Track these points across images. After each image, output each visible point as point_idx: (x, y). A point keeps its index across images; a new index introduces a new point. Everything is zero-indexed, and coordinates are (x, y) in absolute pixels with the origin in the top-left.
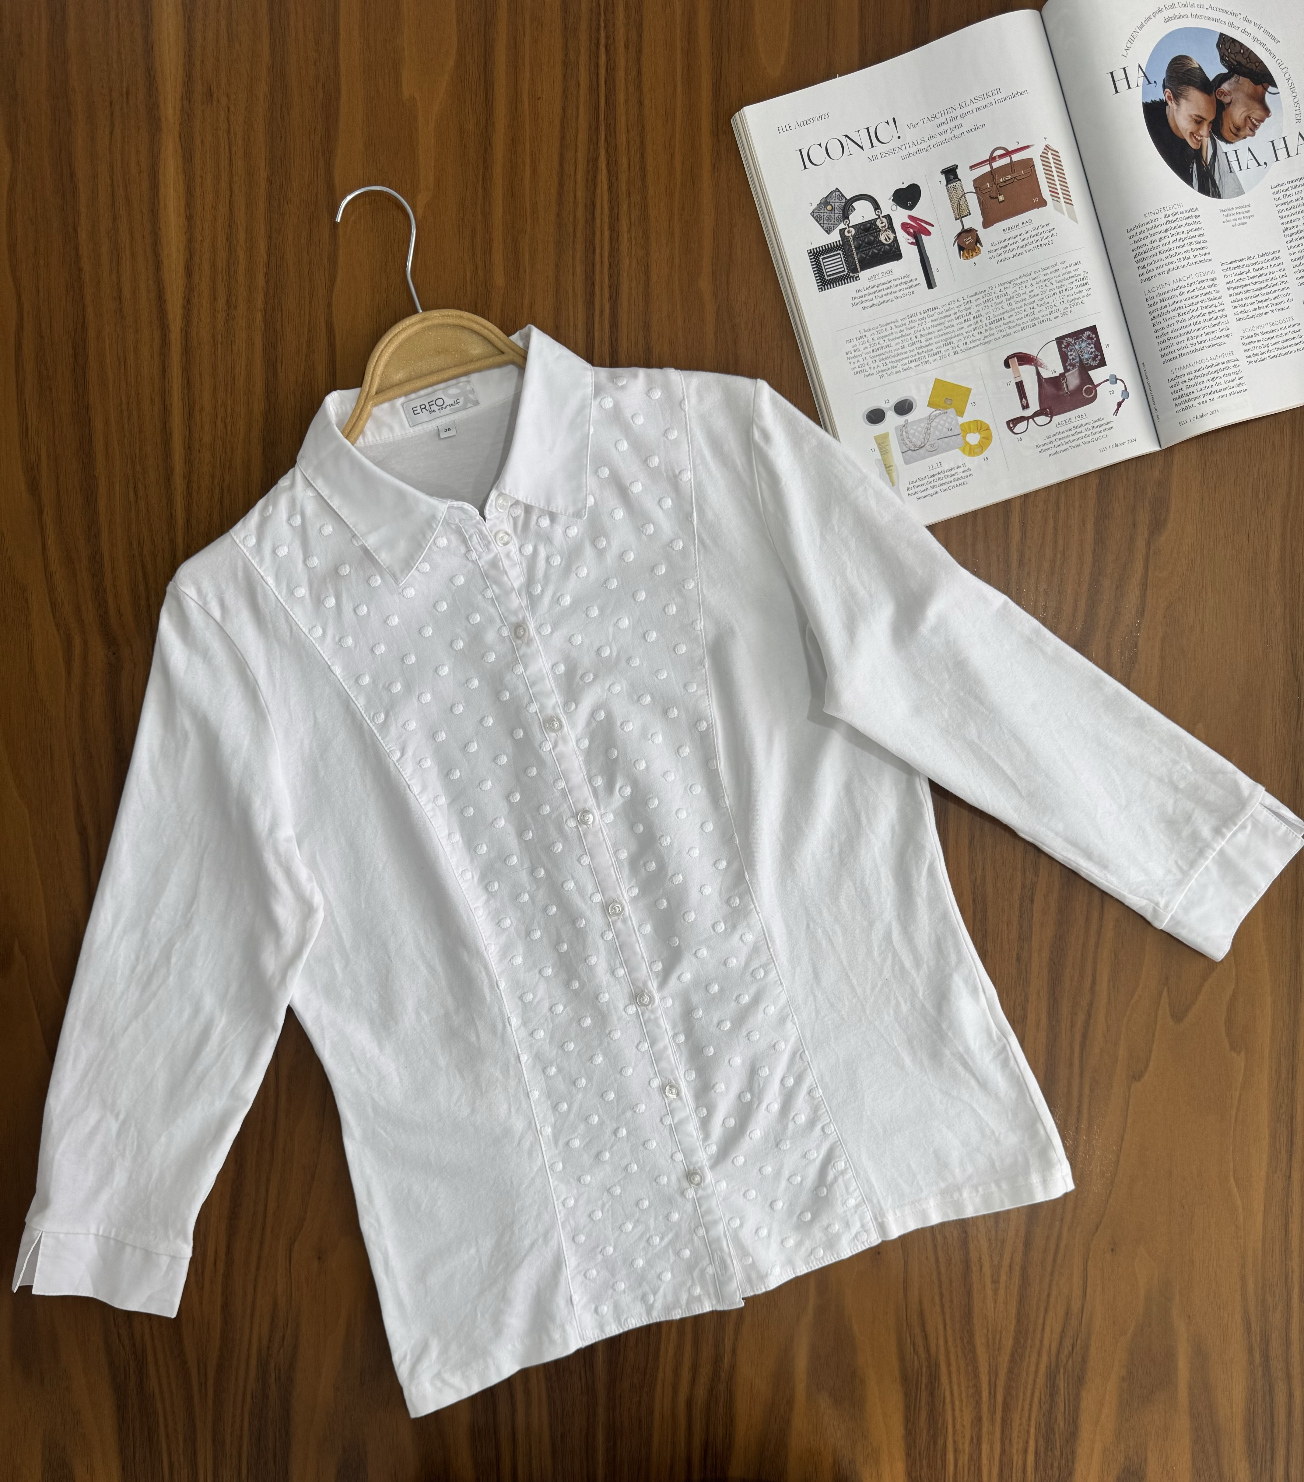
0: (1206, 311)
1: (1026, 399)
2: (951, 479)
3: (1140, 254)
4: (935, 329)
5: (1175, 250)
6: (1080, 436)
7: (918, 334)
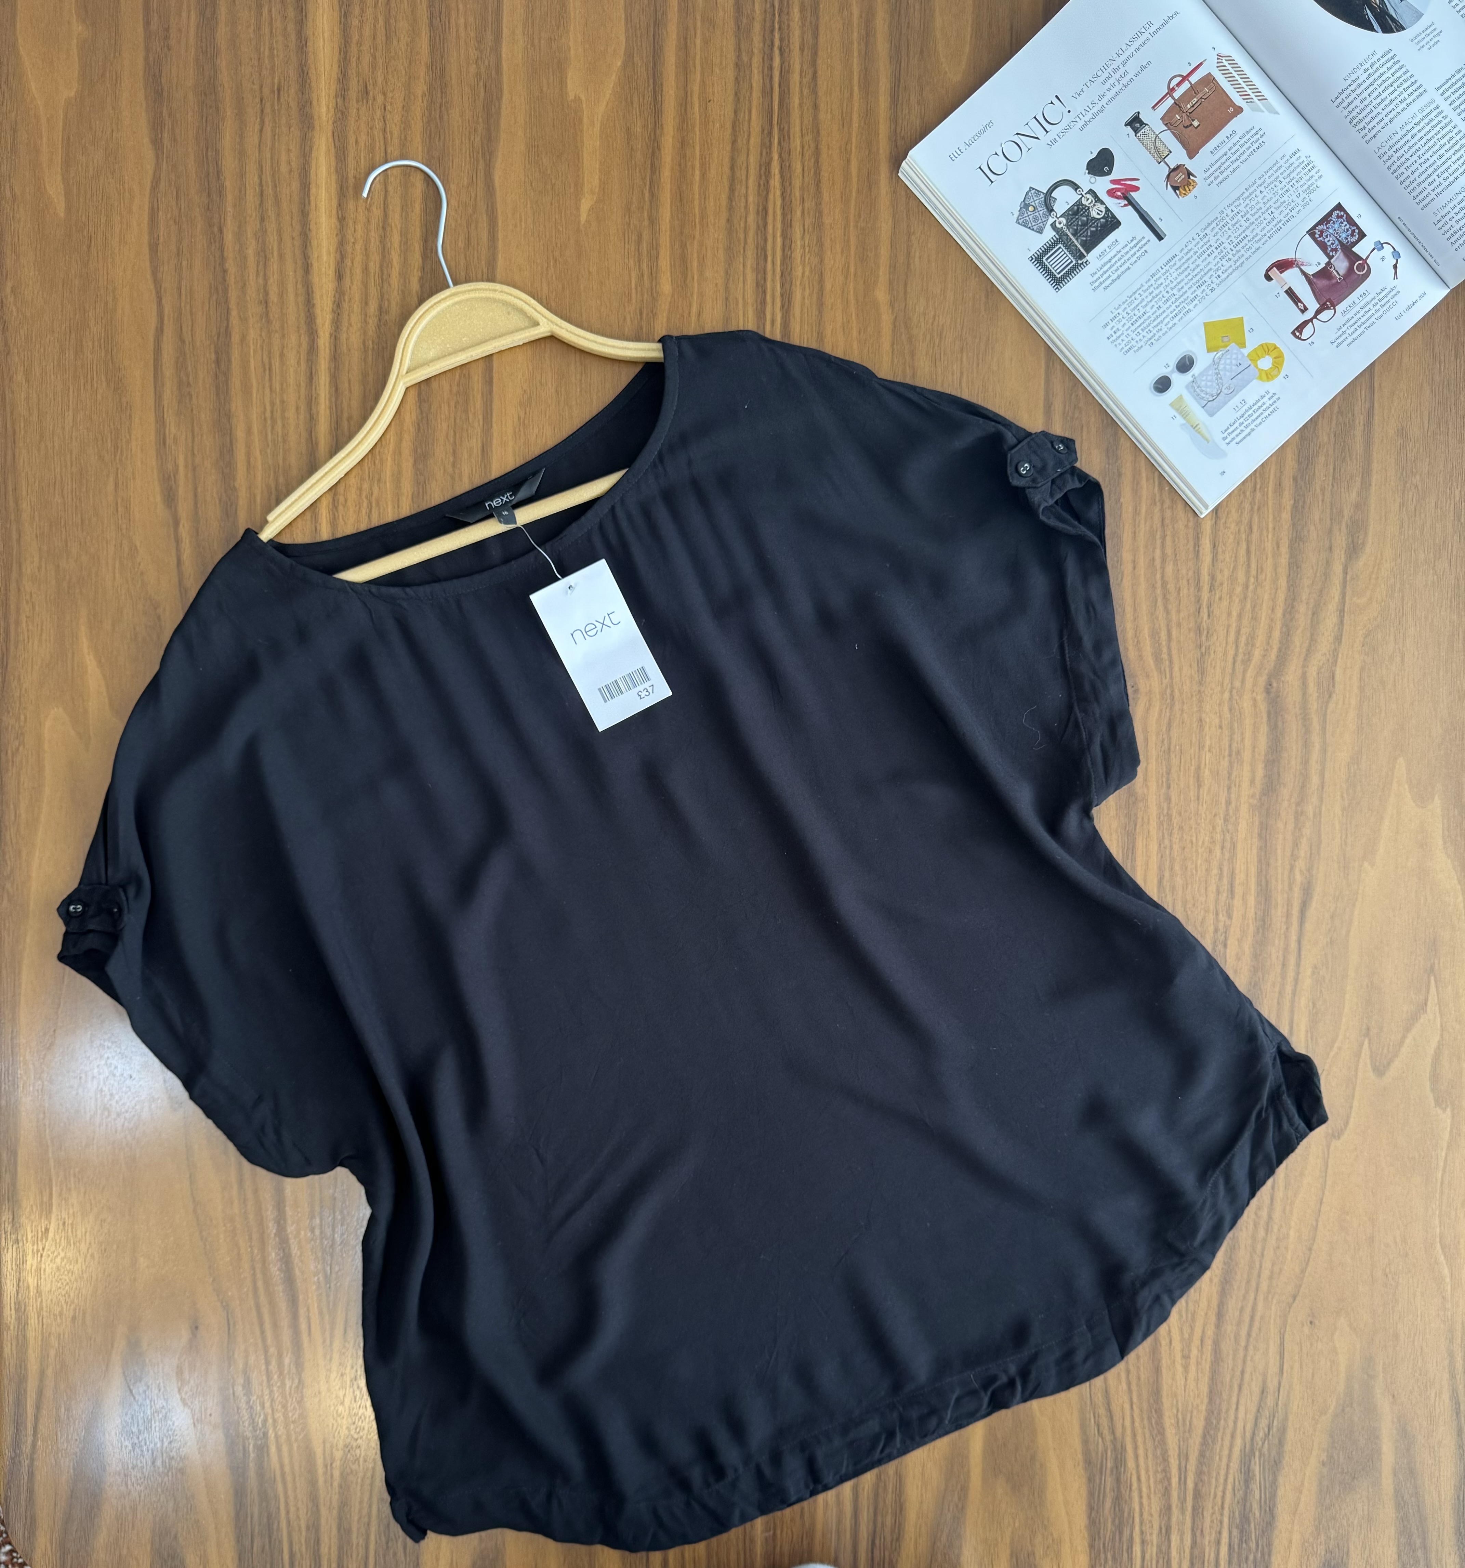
0: (1445, 140)
1: (1302, 302)
2: (1260, 411)
3: (1354, 118)
4: (1183, 276)
5: (1389, 98)
6: (1370, 313)
7: (1168, 289)
